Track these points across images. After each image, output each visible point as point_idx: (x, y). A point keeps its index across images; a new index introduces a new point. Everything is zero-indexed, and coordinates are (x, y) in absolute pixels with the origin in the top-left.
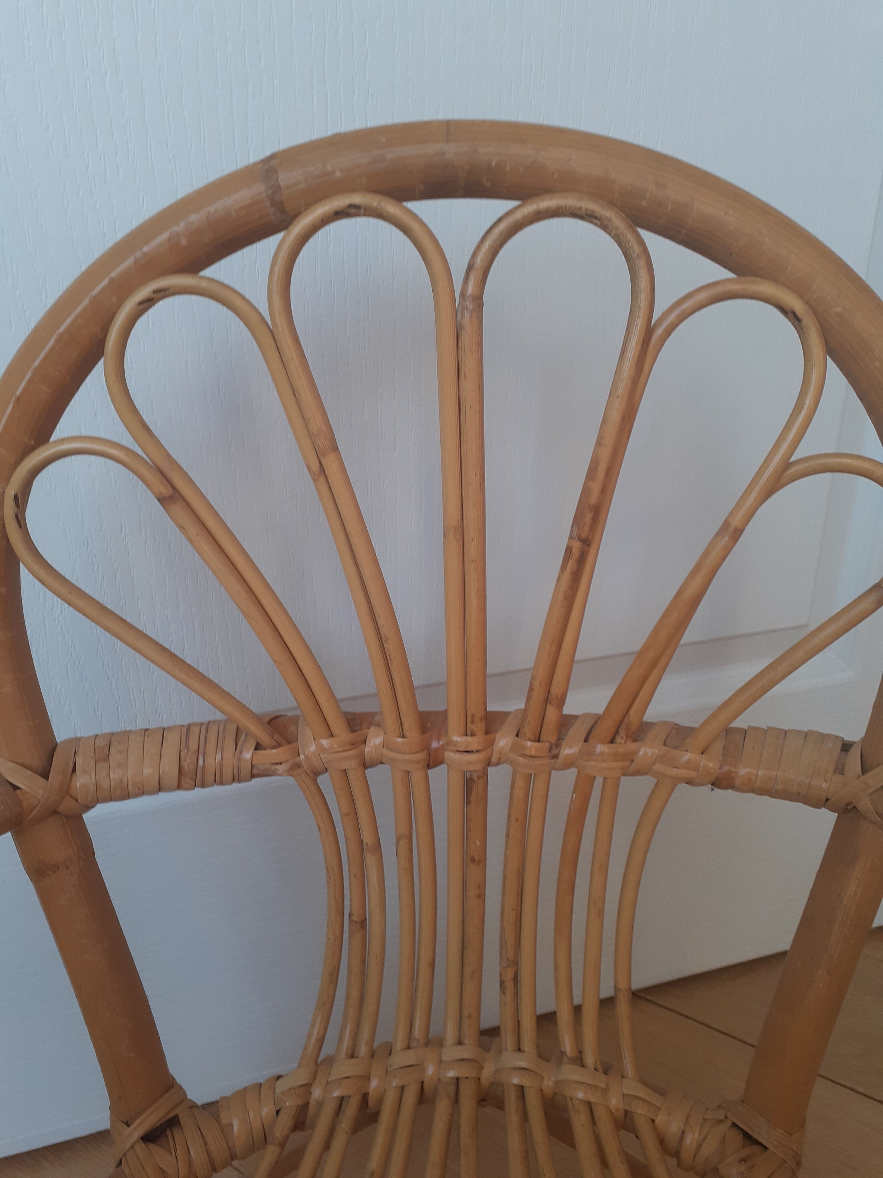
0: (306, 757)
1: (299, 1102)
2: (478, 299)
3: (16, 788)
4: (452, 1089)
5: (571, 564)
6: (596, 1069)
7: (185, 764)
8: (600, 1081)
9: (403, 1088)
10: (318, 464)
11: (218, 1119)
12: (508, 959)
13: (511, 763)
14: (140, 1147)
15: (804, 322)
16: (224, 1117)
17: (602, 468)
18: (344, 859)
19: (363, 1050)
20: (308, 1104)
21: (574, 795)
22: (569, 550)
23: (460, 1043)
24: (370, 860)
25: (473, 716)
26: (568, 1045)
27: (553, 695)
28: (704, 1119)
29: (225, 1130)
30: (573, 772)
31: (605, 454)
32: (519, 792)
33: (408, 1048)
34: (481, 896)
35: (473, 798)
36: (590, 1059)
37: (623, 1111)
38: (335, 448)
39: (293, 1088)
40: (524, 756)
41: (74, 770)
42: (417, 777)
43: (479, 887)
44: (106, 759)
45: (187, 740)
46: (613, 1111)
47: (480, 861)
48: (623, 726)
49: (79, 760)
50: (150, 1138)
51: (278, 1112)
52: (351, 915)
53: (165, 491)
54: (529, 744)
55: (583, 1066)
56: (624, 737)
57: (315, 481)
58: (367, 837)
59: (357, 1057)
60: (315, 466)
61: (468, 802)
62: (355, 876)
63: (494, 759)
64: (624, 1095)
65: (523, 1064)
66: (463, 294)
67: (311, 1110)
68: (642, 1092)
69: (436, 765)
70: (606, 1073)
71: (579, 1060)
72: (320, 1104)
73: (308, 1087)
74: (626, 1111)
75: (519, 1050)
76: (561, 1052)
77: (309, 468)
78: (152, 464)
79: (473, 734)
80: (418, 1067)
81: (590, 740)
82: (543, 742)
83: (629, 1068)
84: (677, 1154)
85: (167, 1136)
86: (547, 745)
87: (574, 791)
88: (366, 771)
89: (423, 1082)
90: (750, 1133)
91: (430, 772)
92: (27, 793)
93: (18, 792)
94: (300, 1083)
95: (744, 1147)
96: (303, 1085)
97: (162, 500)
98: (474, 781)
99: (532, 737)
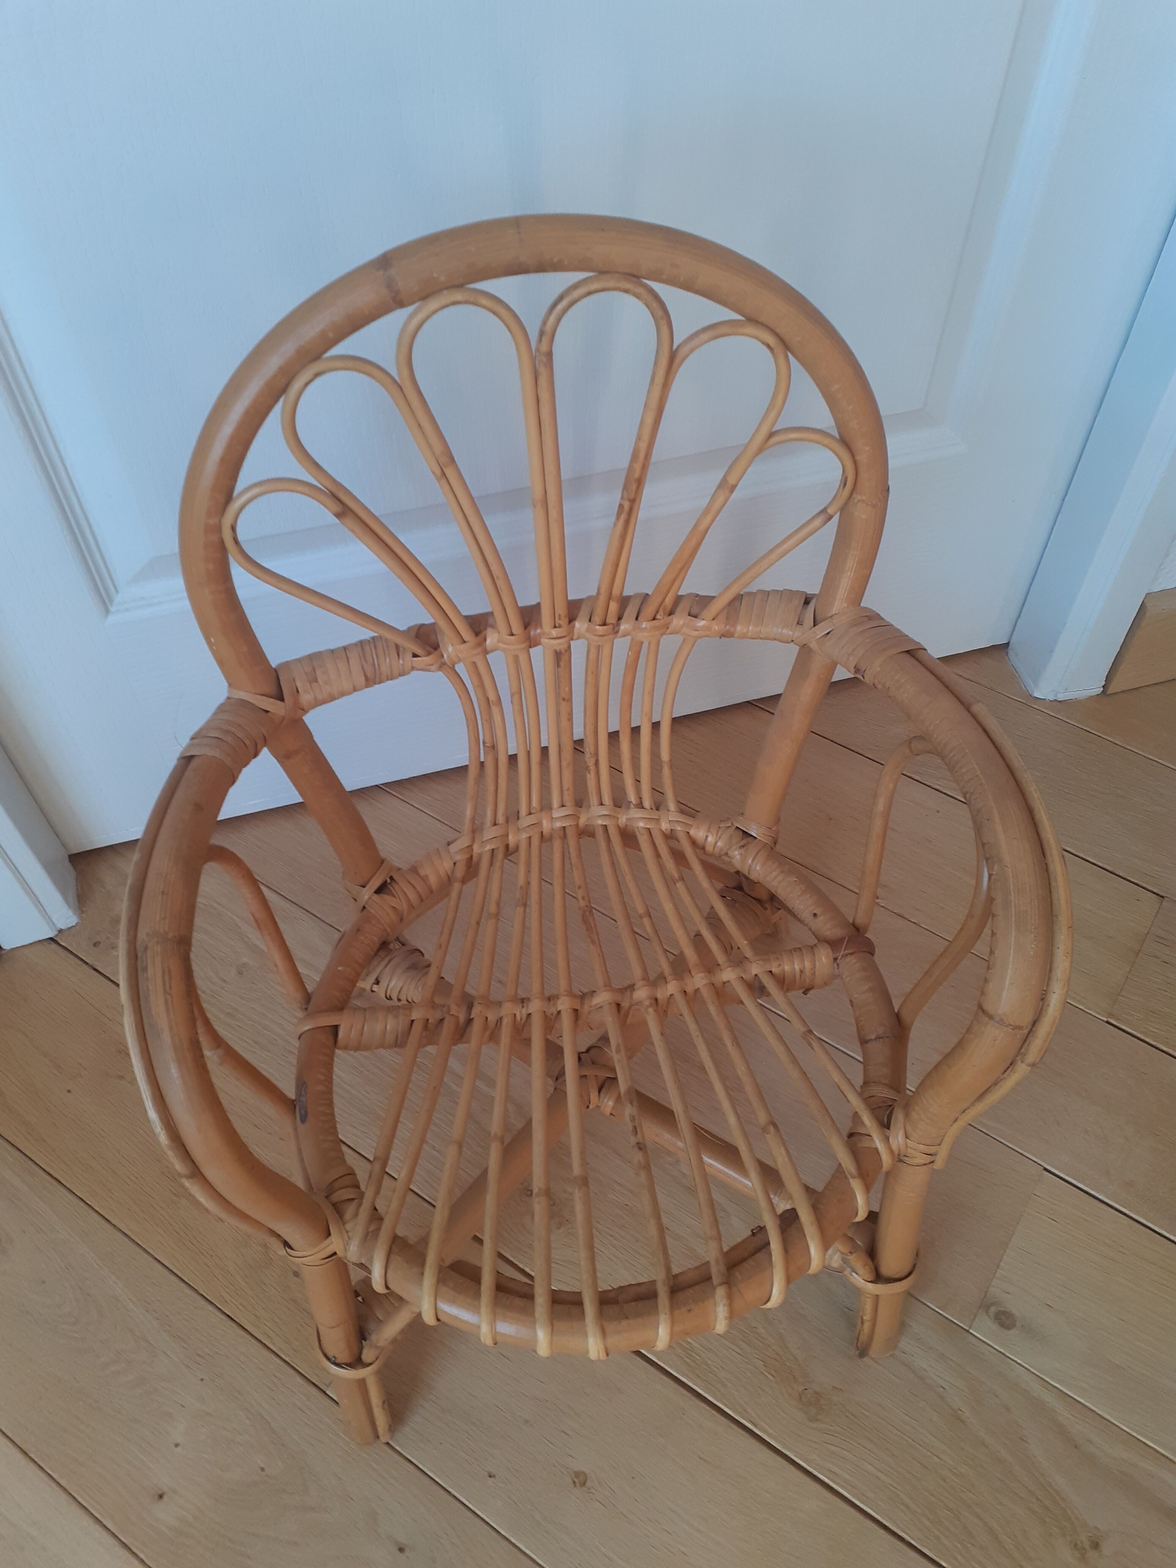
0: (448, 657)
1: (467, 856)
2: (550, 354)
3: (267, 712)
4: (562, 832)
5: (623, 517)
6: (652, 809)
7: (368, 675)
8: (655, 815)
9: (530, 838)
10: (440, 470)
11: (418, 874)
12: (591, 754)
13: (587, 639)
14: (376, 897)
15: (775, 351)
16: (422, 872)
17: (642, 455)
18: (478, 712)
19: (501, 819)
20: (472, 857)
21: (630, 653)
22: (621, 506)
23: (563, 806)
24: (495, 710)
25: (560, 615)
26: (632, 797)
27: (614, 595)
28: (719, 827)
29: (425, 879)
30: (629, 638)
31: (643, 446)
32: (593, 655)
33: (530, 814)
34: (570, 719)
35: (562, 663)
36: (647, 803)
37: (670, 830)
38: (452, 460)
39: (462, 849)
40: (596, 635)
41: (298, 691)
42: (523, 658)
43: (569, 714)
44: (316, 681)
45: (364, 657)
46: (664, 830)
47: (568, 699)
48: (662, 607)
49: (299, 684)
50: (379, 891)
51: (455, 864)
52: (484, 743)
53: (338, 508)
54: (598, 627)
55: (643, 808)
56: (662, 614)
57: (438, 480)
58: (492, 697)
59: (498, 824)
60: (438, 472)
61: (558, 666)
62: (487, 721)
63: (575, 637)
64: (670, 821)
65: (606, 813)
66: (538, 350)
67: (475, 859)
68: (682, 818)
69: (536, 645)
70: (657, 810)
71: (640, 806)
72: (480, 856)
73: (470, 847)
74: (672, 830)
75: (602, 804)
76: (629, 802)
77: (433, 473)
78: (327, 491)
79: (560, 627)
80: (538, 824)
81: (639, 619)
82: (608, 625)
83: (672, 805)
84: (703, 848)
85: (390, 889)
86: (611, 627)
87: (630, 650)
88: (487, 656)
89: (542, 832)
90: (747, 831)
91: (531, 650)
92: (274, 713)
93: (269, 714)
94: (466, 846)
95: (743, 839)
96: (468, 847)
97: (338, 515)
98: (562, 654)
99: (601, 623)
